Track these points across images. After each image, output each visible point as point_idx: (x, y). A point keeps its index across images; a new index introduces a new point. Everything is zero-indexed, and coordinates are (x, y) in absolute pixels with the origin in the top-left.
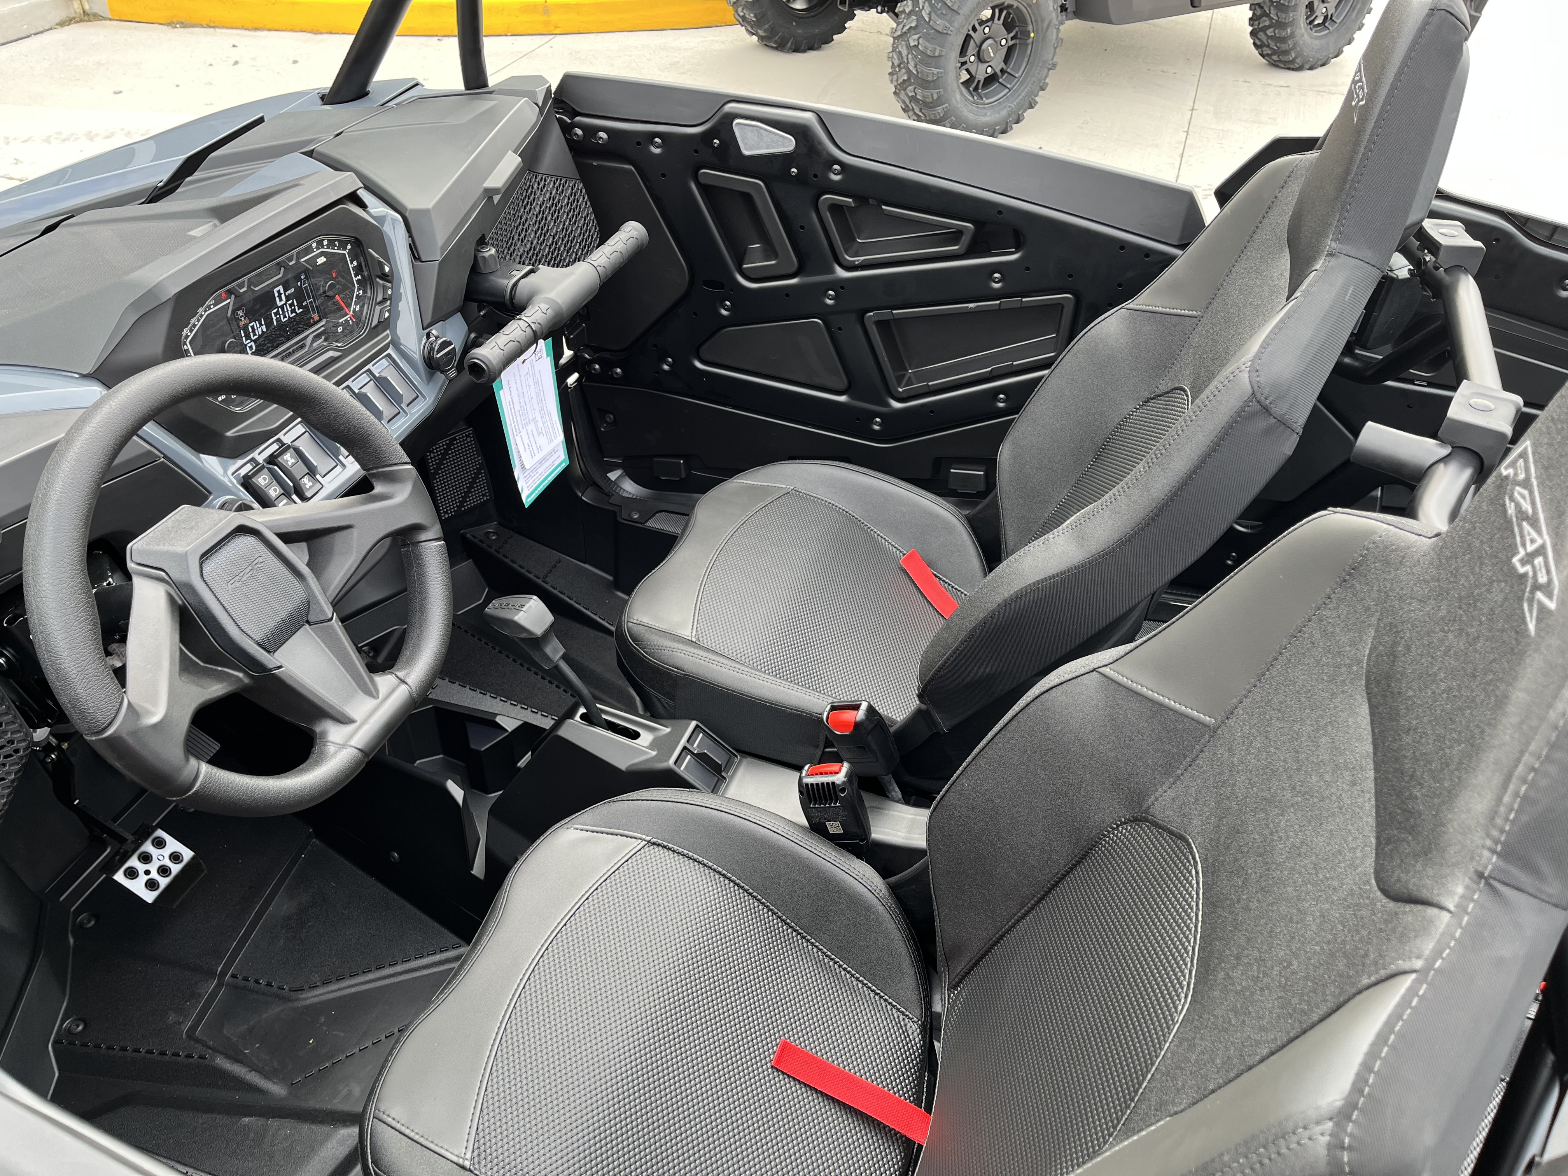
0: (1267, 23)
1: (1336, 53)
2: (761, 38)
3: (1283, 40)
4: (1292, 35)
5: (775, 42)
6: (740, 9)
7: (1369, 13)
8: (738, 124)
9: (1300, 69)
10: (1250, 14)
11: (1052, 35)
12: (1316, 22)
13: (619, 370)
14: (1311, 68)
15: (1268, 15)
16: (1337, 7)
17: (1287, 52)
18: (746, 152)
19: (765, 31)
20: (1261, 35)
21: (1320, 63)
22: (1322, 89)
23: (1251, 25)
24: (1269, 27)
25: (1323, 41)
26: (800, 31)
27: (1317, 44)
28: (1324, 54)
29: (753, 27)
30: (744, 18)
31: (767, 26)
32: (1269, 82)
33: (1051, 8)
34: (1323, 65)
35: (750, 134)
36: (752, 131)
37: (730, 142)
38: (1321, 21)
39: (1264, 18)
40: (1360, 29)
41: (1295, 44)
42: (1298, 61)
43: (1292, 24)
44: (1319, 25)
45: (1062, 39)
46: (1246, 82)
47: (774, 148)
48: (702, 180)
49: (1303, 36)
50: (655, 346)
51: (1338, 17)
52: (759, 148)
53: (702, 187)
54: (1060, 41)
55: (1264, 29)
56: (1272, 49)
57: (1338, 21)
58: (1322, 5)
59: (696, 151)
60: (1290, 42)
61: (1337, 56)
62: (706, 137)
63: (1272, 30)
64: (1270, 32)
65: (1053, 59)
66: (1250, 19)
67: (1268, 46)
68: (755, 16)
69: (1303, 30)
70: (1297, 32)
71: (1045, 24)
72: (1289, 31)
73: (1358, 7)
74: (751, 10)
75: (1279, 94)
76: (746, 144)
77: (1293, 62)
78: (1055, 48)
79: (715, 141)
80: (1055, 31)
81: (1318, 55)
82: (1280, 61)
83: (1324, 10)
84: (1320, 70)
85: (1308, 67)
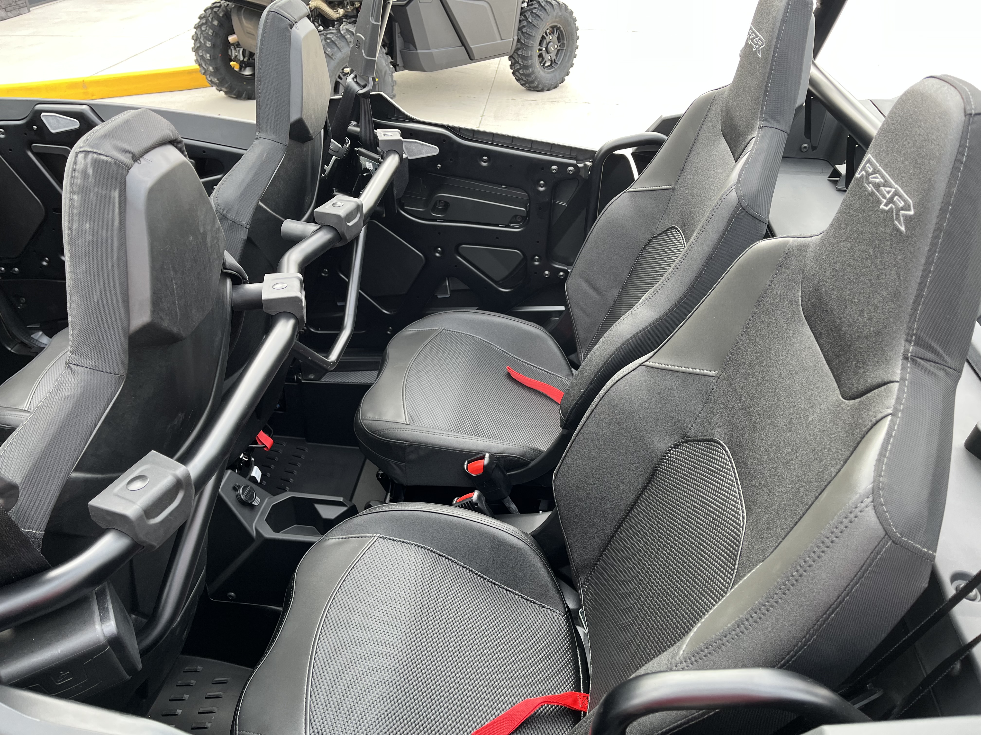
0: (518, 67)
1: (561, 81)
2: (226, 93)
3: (528, 75)
4: (533, 72)
5: (234, 94)
6: (208, 76)
7: (575, 57)
8: (43, 116)
9: (542, 90)
10: (510, 63)
11: (388, 79)
12: (546, 65)
13: (16, 269)
14: (548, 90)
15: (518, 63)
16: (556, 55)
17: (532, 82)
18: (53, 131)
19: (226, 88)
20: (517, 73)
21: (553, 86)
22: (554, 100)
23: (511, 69)
24: (520, 69)
25: (552, 75)
26: (249, 87)
27: (548, 76)
28: (554, 81)
29: (220, 86)
30: (211, 81)
31: (226, 85)
32: (526, 98)
33: (384, 64)
34: (555, 88)
35: (52, 121)
36: (53, 119)
37: (43, 127)
38: (549, 64)
39: (517, 64)
40: (572, 67)
41: (536, 77)
42: (540, 86)
43: (531, 66)
44: (549, 66)
45: (396, 81)
46: (513, 99)
47: (68, 127)
48: (35, 151)
49: (539, 72)
50: (35, 251)
51: (558, 61)
52: (59, 128)
53: (36, 154)
54: (394, 83)
55: (518, 70)
56: (524, 81)
57: (559, 63)
58: (548, 55)
59: (26, 134)
60: (533, 76)
61: (562, 82)
62: (29, 125)
63: (521, 70)
64: (521, 71)
65: (392, 92)
66: (511, 66)
67: (522, 79)
68: (218, 80)
69: (539, 69)
70: (536, 70)
71: (383, 73)
72: (531, 70)
73: (568, 54)
74: (215, 77)
75: (531, 105)
76: (51, 127)
77: (537, 87)
78: (393, 86)
79: (34, 127)
80: (390, 77)
81: (551, 82)
82: (530, 87)
83: (549, 58)
84: (554, 90)
85: (546, 89)
